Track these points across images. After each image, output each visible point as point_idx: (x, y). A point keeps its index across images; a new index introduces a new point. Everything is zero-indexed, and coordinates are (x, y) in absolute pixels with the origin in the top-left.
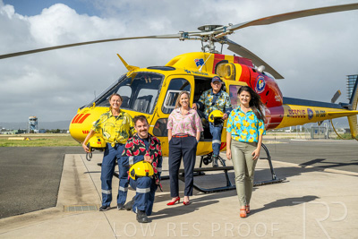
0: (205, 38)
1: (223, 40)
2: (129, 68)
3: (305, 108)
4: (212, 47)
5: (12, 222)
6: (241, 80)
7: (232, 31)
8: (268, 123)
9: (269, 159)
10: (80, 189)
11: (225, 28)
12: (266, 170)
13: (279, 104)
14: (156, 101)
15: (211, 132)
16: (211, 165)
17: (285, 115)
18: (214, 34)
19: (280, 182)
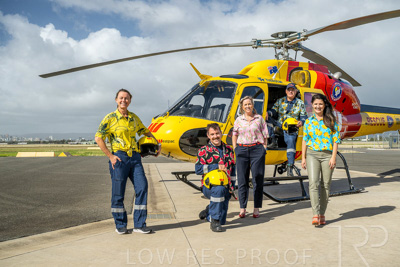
0: (278, 45)
1: (297, 47)
2: (202, 77)
3: (385, 115)
4: (286, 54)
5: (90, 228)
6: (317, 87)
7: (306, 37)
8: (345, 132)
9: (346, 168)
10: (155, 197)
11: (299, 34)
12: (343, 180)
13: (356, 112)
14: (229, 110)
15: (286, 140)
16: (285, 174)
17: (363, 122)
18: (287, 41)
19: (358, 192)
